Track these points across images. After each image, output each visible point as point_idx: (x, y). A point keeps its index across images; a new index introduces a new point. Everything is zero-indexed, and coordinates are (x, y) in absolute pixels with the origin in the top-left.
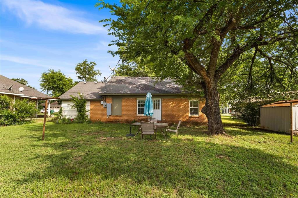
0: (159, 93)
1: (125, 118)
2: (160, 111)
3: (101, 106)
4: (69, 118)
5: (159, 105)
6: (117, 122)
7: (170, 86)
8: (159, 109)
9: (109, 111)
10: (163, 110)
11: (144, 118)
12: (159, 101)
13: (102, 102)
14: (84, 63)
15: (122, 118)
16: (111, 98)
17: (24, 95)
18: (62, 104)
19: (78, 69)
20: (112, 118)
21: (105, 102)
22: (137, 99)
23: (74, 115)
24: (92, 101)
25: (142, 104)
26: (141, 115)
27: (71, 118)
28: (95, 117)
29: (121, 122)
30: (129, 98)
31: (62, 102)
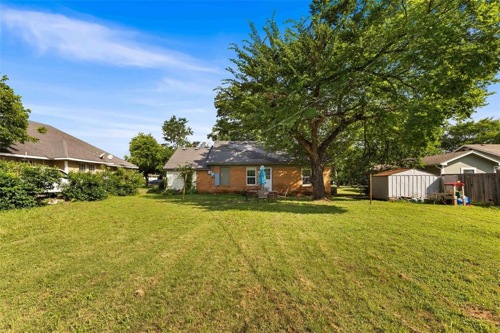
0: (269, 162)
1: (234, 189)
2: (271, 180)
3: (209, 176)
4: (175, 189)
5: (269, 175)
6: (225, 193)
7: (280, 154)
8: (269, 178)
9: (217, 182)
10: (274, 180)
11: (254, 188)
12: (269, 170)
13: (209, 172)
14: (172, 120)
15: (230, 189)
16: (218, 167)
17: (113, 164)
18: (167, 175)
19: (165, 129)
20: (220, 188)
21: (213, 172)
22: (247, 168)
23: (180, 185)
24: (198, 170)
25: (251, 173)
26: (251, 185)
27: (177, 189)
28: (202, 188)
29: (230, 192)
30: (238, 167)
31: (167, 172)
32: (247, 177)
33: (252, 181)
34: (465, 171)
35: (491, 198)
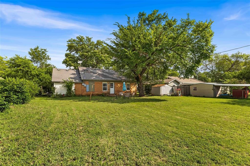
1: (97, 93)
2: (113, 89)
3: (83, 86)
5: (113, 86)
8: (113, 88)
9: (88, 90)
10: (115, 88)
11: (106, 92)
12: (113, 83)
13: (83, 84)
15: (94, 93)
16: (88, 82)
20: (89, 93)
21: (85, 84)
22: (103, 82)
23: (64, 92)
24: (76, 83)
25: (105, 85)
26: (105, 91)
27: (62, 94)
28: (78, 93)
29: (94, 95)
30: (98, 82)
31: (54, 84)
32: (103, 87)
33: (105, 89)
34: (173, 85)
35: (183, 94)
